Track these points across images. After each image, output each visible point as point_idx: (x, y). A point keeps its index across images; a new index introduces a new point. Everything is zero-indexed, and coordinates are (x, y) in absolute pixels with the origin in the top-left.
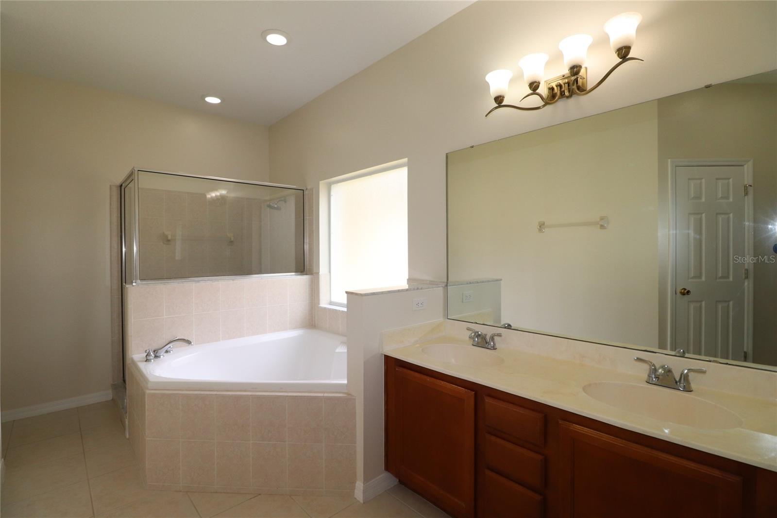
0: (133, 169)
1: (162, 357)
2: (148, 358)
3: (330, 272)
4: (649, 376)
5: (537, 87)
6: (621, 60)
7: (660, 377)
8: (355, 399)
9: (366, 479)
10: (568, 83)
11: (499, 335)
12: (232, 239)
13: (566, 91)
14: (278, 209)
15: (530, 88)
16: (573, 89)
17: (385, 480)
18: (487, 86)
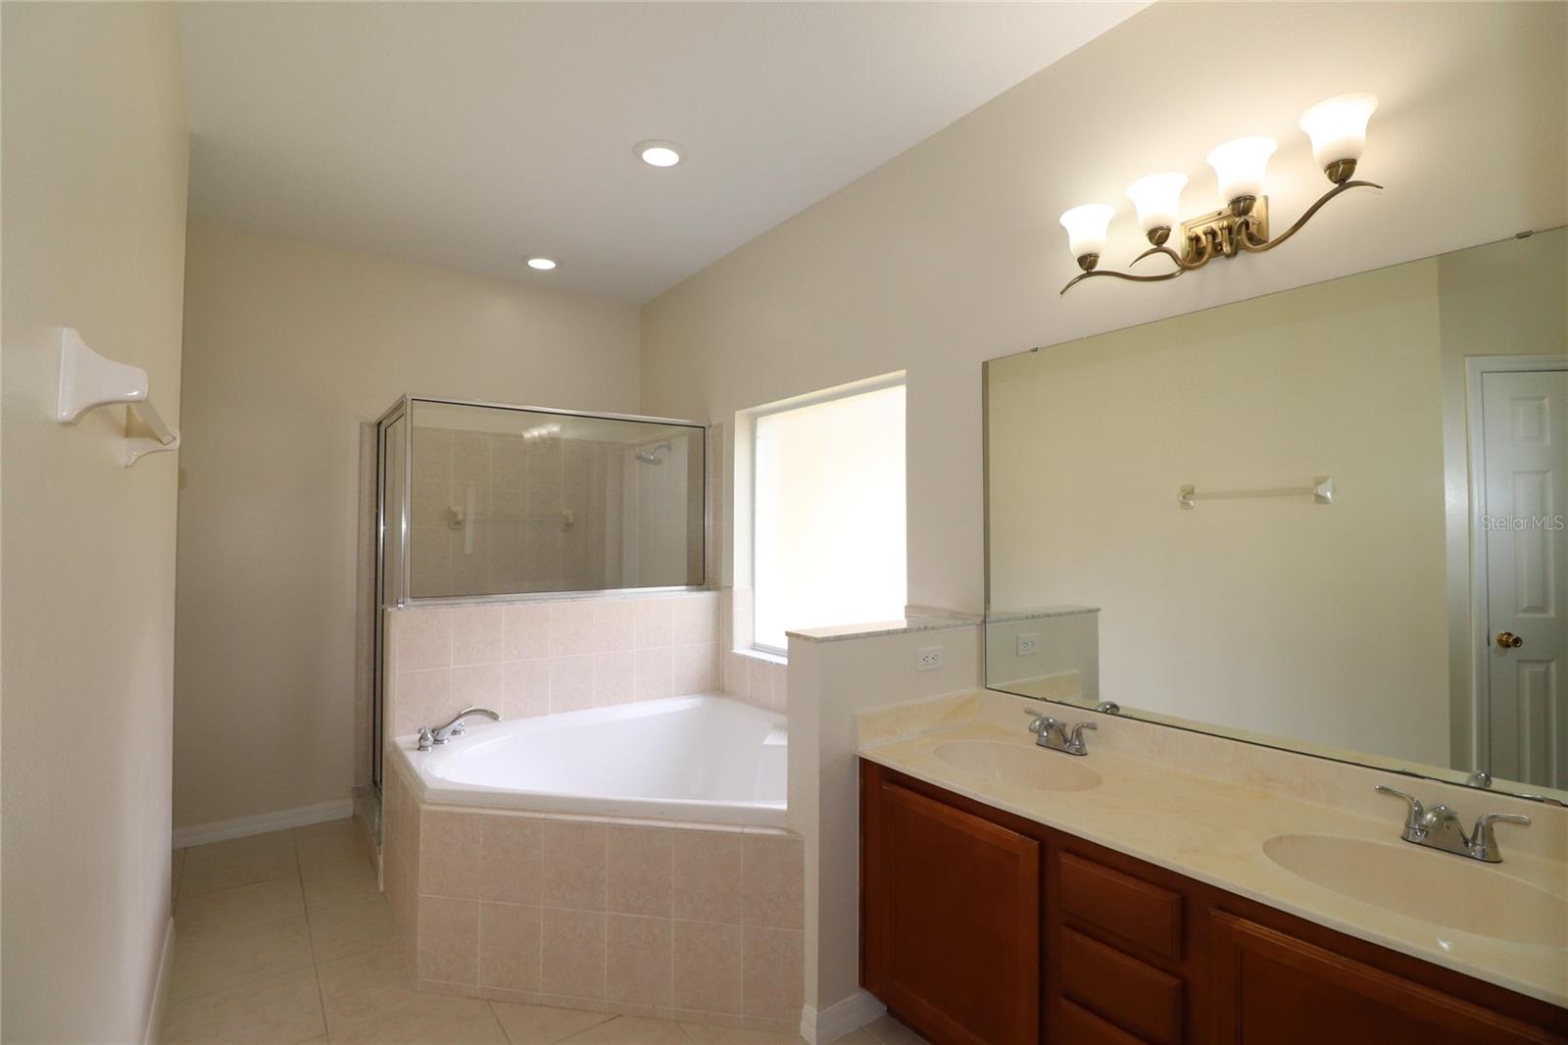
0: (404, 396)
1: (446, 742)
2: (424, 743)
3: (753, 586)
4: (1408, 825)
5: (1165, 237)
6: (1337, 185)
7: (1431, 830)
8: (803, 841)
9: (824, 1001)
10: (1230, 229)
11: (1093, 727)
12: (571, 521)
13: (1224, 244)
14: (657, 462)
15: (1151, 239)
16: (1238, 241)
17: (860, 1007)
18: (1063, 234)
